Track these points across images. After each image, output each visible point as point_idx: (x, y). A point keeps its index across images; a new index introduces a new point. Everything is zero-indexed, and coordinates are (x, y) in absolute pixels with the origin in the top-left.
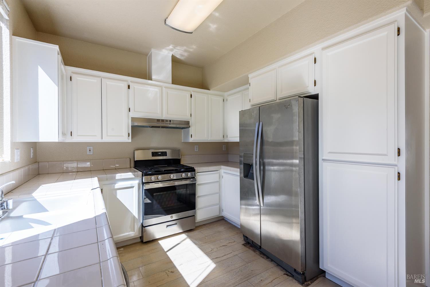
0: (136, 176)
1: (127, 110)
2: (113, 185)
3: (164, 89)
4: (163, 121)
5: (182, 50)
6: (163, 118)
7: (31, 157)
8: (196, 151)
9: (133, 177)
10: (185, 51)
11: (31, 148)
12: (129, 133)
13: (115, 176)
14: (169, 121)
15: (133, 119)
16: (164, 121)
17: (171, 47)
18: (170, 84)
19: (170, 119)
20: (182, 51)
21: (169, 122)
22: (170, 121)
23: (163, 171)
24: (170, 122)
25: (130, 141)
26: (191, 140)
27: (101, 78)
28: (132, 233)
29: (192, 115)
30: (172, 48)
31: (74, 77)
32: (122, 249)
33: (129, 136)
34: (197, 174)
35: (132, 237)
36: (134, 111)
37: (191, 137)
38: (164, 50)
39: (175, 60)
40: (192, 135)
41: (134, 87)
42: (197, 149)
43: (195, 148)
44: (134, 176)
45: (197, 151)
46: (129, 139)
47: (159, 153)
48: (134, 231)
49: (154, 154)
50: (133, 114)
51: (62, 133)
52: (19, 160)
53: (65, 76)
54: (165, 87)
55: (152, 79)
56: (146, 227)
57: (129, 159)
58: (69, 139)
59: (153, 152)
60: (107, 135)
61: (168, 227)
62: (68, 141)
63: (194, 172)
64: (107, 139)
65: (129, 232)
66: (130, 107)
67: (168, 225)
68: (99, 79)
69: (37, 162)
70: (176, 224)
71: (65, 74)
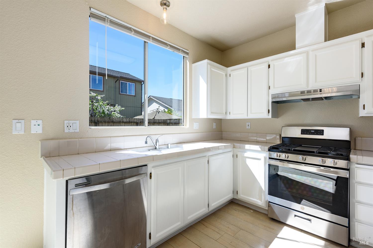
0: (263, 150)
1: (266, 88)
2: (244, 153)
3: (310, 53)
4: (309, 92)
6: (309, 89)
9: (260, 149)
11: (214, 123)
12: (269, 110)
13: (245, 146)
15: (274, 96)
16: (311, 92)
18: (322, 42)
19: (320, 88)
23: (293, 150)
24: (320, 91)
25: (270, 117)
26: (364, 113)
27: (248, 67)
28: (259, 201)
29: (364, 75)
31: (232, 74)
32: (252, 211)
33: (269, 113)
34: (356, 167)
36: (275, 88)
37: (364, 109)
38: (310, 9)
40: (364, 105)
41: (274, 65)
44: (261, 149)
46: (268, 116)
47: (312, 131)
48: (261, 201)
49: (305, 132)
50: (273, 91)
51: (212, 113)
52: (198, 128)
53: (224, 76)
54: (313, 51)
55: (296, 49)
56: (270, 203)
57: (279, 135)
58: (229, 117)
59: (302, 130)
60: (251, 113)
61: (296, 217)
62: (228, 118)
63: (347, 161)
64: (251, 116)
65: (257, 199)
66: (270, 85)
67: (296, 214)
68: (246, 69)
69: (221, 131)
70: (310, 220)
71: (224, 74)
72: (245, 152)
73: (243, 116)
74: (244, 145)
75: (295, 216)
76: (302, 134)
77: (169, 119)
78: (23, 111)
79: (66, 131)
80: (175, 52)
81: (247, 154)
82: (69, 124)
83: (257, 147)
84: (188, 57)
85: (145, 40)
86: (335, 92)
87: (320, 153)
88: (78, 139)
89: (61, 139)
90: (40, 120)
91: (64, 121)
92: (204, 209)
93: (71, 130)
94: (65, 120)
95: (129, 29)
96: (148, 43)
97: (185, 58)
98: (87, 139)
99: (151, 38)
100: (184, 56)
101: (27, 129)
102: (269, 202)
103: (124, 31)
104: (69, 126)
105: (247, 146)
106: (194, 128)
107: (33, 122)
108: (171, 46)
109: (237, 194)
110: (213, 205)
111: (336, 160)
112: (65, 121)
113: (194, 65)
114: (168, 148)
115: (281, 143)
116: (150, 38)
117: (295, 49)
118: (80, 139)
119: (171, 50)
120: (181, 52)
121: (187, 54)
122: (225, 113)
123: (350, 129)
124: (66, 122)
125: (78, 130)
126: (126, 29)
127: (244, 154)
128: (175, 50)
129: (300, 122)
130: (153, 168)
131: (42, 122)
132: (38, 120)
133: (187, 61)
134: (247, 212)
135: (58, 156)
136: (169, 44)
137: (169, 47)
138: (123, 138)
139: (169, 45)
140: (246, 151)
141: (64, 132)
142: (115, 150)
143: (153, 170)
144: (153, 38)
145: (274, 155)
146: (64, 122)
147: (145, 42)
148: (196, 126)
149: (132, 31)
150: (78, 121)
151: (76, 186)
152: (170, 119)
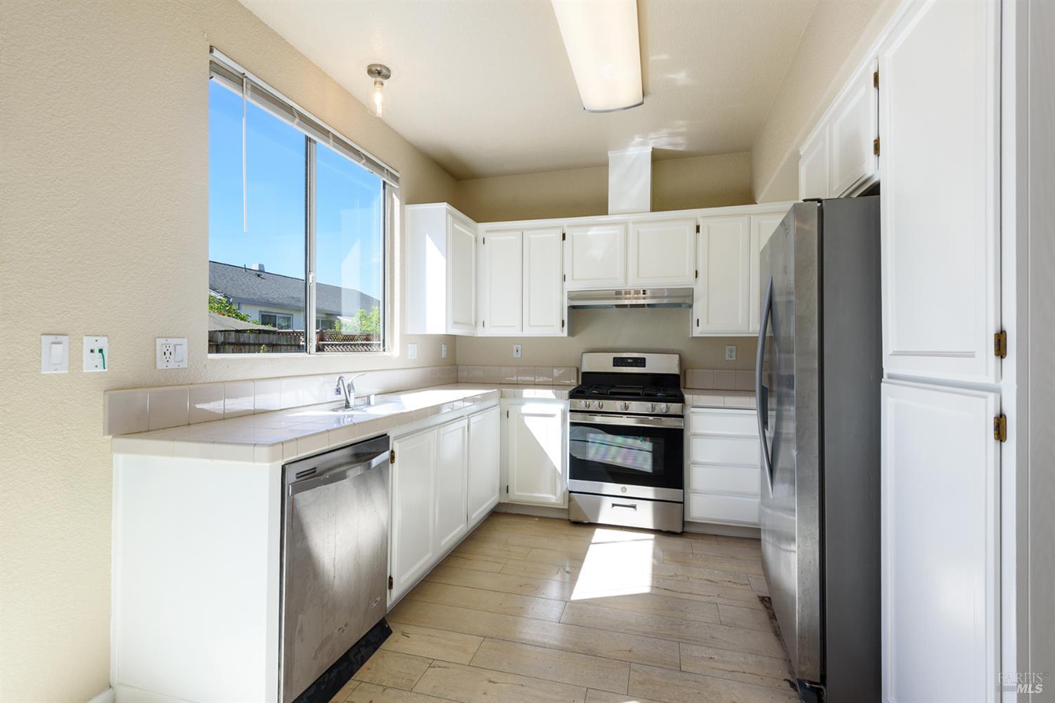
0: (559, 397)
1: (560, 278)
2: (521, 406)
3: (631, 226)
4: (627, 292)
5: (664, 137)
6: (628, 288)
7: (443, 356)
8: (728, 361)
9: (554, 397)
10: (672, 135)
11: (443, 345)
12: (563, 321)
13: (522, 393)
14: (642, 292)
15: (572, 296)
16: (630, 294)
17: (638, 139)
18: (646, 212)
19: (645, 288)
20: (665, 139)
21: (642, 295)
22: (644, 291)
24: (644, 294)
25: (565, 334)
26: (697, 332)
27: (522, 231)
28: (552, 496)
29: (699, 274)
30: (641, 140)
31: (489, 237)
33: (563, 326)
34: (690, 411)
35: (552, 504)
36: (573, 280)
37: (698, 325)
38: (631, 149)
39: (658, 159)
40: (698, 320)
41: (573, 236)
42: (734, 353)
43: (727, 353)
44: (556, 396)
45: (731, 359)
46: (562, 332)
47: (629, 361)
48: (555, 495)
49: (618, 362)
50: (572, 286)
51: (455, 323)
52: (416, 358)
53: (473, 240)
54: (634, 223)
55: (609, 213)
56: (572, 494)
57: (575, 369)
58: (481, 333)
59: (614, 358)
60: (530, 326)
61: (615, 507)
62: (479, 335)
63: (681, 404)
64: (529, 332)
65: (548, 494)
66: (566, 273)
67: (615, 503)
68: (520, 233)
69: (455, 365)
70: (634, 507)
71: (473, 236)
72: (523, 405)
73: (515, 332)
74: (521, 390)
75: (614, 505)
76: (614, 365)
77: (219, 331)
78: (65, 311)
79: (161, 365)
80: (375, 173)
81: (525, 409)
82: (168, 348)
83: (549, 393)
84: (397, 187)
85: (310, 135)
86: (667, 297)
87: (646, 395)
88: (186, 387)
89: (148, 387)
90: (103, 336)
91: (155, 339)
92: (462, 526)
93: (172, 365)
94: (159, 337)
95: (289, 110)
96: (315, 142)
97: (386, 186)
98: (203, 385)
99: (331, 136)
100: (384, 183)
101: (75, 360)
102: (570, 492)
103: (278, 114)
104: (168, 353)
105: (528, 393)
106: (409, 358)
107: (89, 343)
108: (368, 160)
109: (507, 492)
110: (474, 516)
111: (669, 404)
112: (157, 339)
113: (409, 208)
114: (369, 403)
115: (580, 383)
116: (328, 137)
117: (607, 214)
118: (191, 386)
119: (367, 169)
120: (386, 175)
121: (396, 179)
122: (473, 323)
123: (680, 356)
124: (159, 341)
125: (184, 365)
126: (280, 107)
127: (520, 409)
128: (375, 168)
129: (609, 344)
130: (398, 440)
131: (108, 342)
132: (98, 336)
133: (394, 196)
134: (529, 522)
135: (146, 432)
136: (364, 155)
137: (364, 161)
138: (278, 381)
139: (364, 157)
140: (524, 401)
141: (155, 367)
142: (263, 413)
143: (398, 444)
144: (335, 136)
145: (581, 404)
146: (155, 343)
147: (308, 139)
148: (413, 353)
149: (295, 117)
150: (186, 340)
151: (297, 478)
152: (228, 331)
